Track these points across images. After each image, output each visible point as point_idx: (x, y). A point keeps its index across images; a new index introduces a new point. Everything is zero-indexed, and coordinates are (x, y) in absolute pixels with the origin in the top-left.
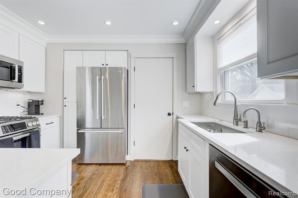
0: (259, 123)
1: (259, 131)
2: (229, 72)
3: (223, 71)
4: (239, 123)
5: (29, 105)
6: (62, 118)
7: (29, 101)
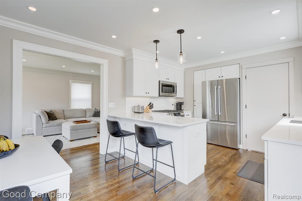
5: (177, 105)
6: (193, 113)
7: (177, 102)
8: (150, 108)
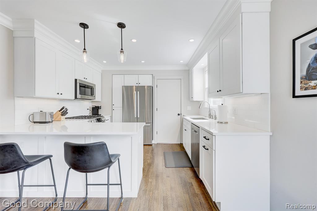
1: (215, 119)
5: (93, 109)
6: (112, 117)
7: (93, 107)
8: (62, 115)
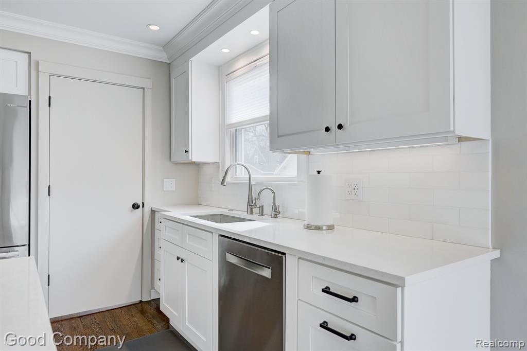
0: (275, 206)
1: (274, 217)
2: (241, 131)
3: (234, 129)
4: (255, 210)
